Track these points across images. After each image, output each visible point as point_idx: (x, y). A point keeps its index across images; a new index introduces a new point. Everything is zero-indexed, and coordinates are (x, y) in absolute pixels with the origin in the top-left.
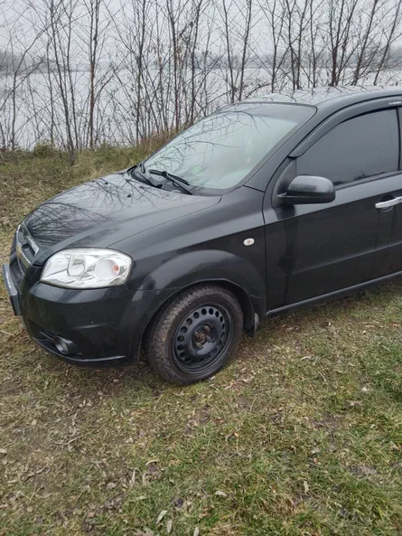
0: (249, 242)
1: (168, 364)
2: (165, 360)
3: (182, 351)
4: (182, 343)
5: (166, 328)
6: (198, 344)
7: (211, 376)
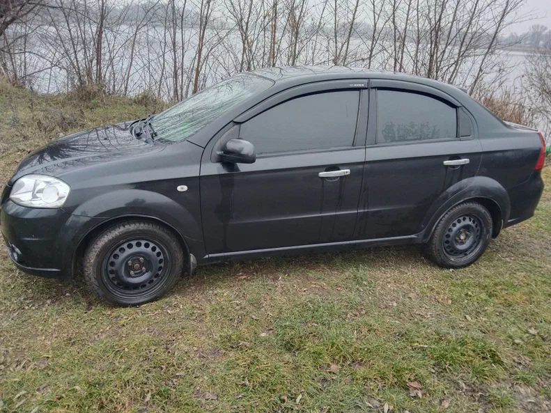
0: (182, 188)
1: (96, 283)
2: (93, 280)
3: (114, 275)
4: (113, 268)
5: (96, 252)
6: (132, 272)
7: (143, 303)
